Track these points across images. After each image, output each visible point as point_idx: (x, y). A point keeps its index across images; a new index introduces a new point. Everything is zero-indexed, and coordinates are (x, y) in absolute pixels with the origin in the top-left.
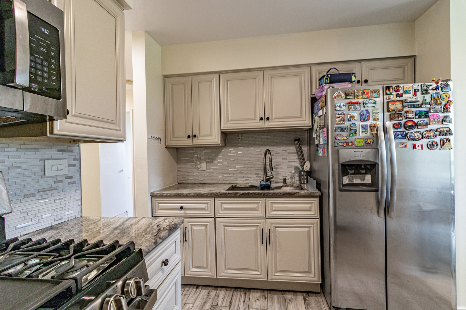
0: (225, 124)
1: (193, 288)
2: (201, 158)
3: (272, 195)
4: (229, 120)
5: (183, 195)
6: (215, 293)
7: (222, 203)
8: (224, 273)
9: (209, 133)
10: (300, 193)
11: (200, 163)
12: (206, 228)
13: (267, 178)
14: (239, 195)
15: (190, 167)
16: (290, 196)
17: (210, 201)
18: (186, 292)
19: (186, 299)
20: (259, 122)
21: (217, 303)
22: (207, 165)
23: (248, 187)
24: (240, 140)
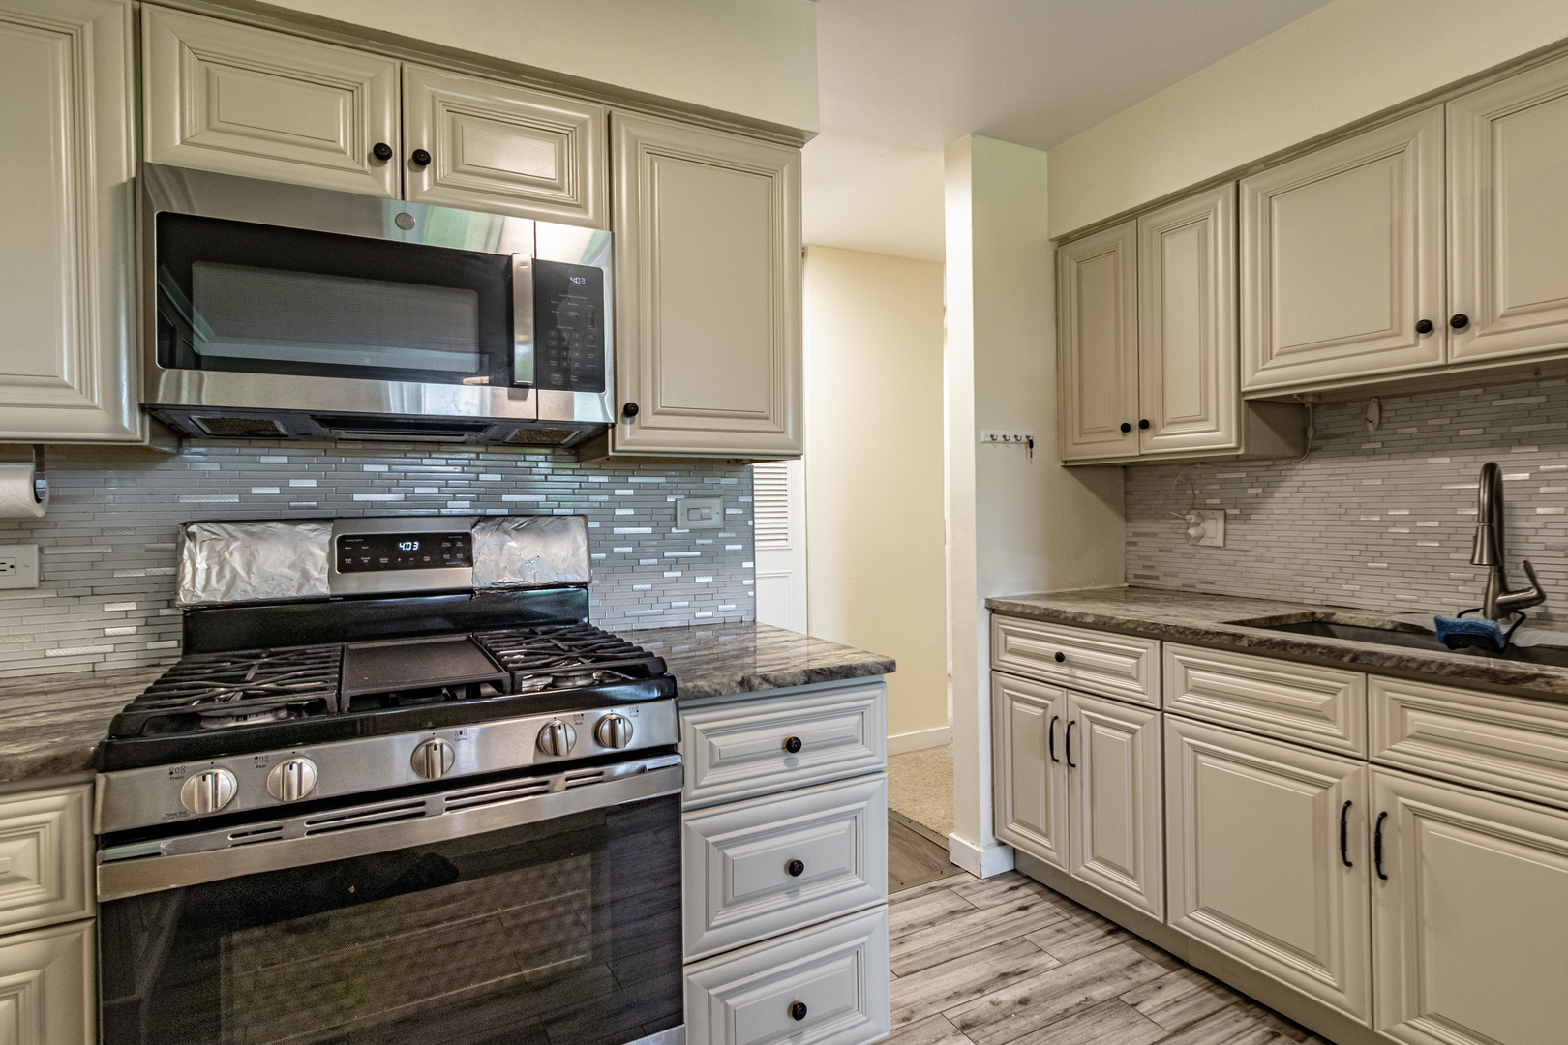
0: (1256, 370)
1: (1099, 927)
2: (1208, 502)
3: (1397, 666)
4: (1274, 354)
5: (1066, 618)
6: (1161, 974)
7: (1188, 666)
8: (1189, 917)
9: (1196, 411)
10: (1559, 682)
11: (1203, 518)
12: (1133, 739)
13: (1501, 598)
14: (1245, 643)
15: (1169, 531)
16: (1495, 686)
17: (1146, 649)
18: (1069, 924)
19: (1051, 941)
20: (1416, 345)
21: (1138, 1000)
22: (1229, 527)
23: (1389, 626)
24: (1370, 426)
